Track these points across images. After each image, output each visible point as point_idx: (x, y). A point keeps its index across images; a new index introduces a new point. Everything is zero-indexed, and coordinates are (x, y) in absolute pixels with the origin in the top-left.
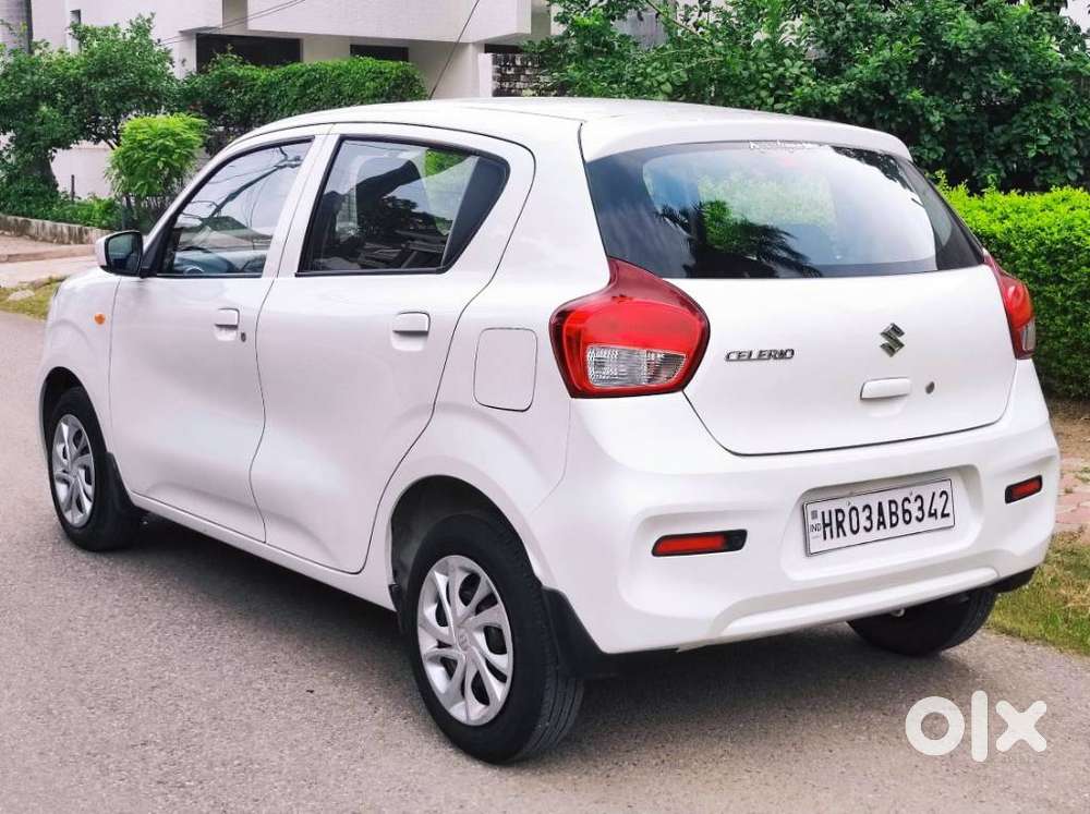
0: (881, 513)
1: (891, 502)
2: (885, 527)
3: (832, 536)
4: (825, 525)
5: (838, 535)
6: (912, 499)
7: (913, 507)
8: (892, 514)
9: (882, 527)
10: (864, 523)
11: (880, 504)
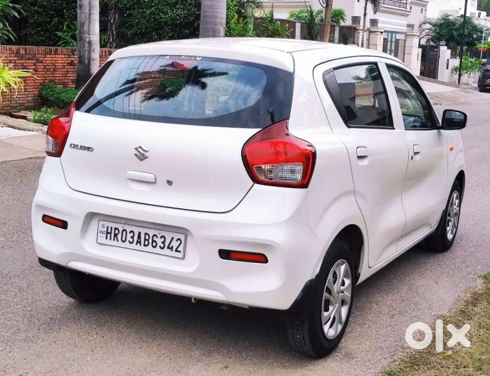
0: (139, 237)
1: (146, 234)
2: (140, 245)
3: (110, 239)
4: (108, 233)
5: (114, 240)
6: (159, 236)
7: (159, 241)
8: (145, 240)
9: (139, 244)
10: (129, 239)
11: (140, 233)
